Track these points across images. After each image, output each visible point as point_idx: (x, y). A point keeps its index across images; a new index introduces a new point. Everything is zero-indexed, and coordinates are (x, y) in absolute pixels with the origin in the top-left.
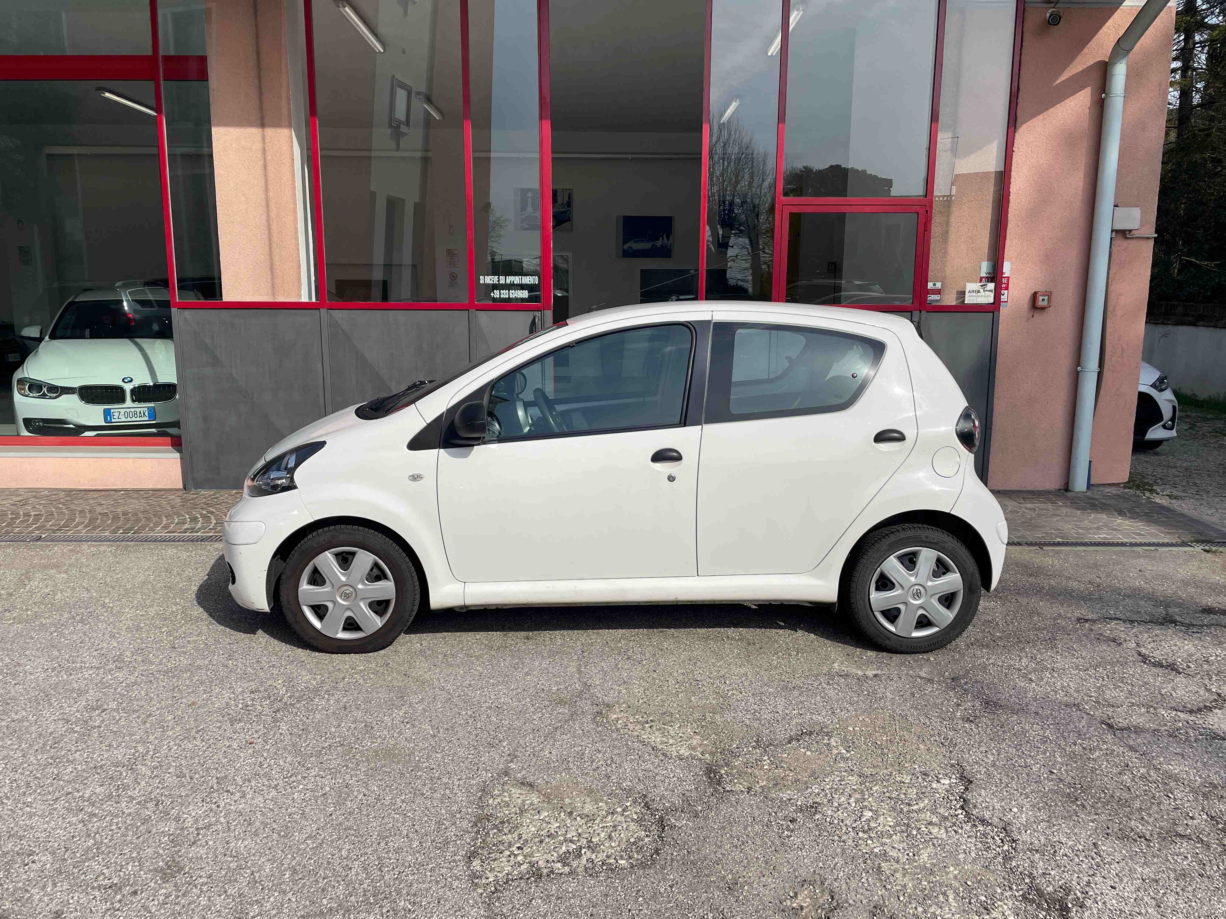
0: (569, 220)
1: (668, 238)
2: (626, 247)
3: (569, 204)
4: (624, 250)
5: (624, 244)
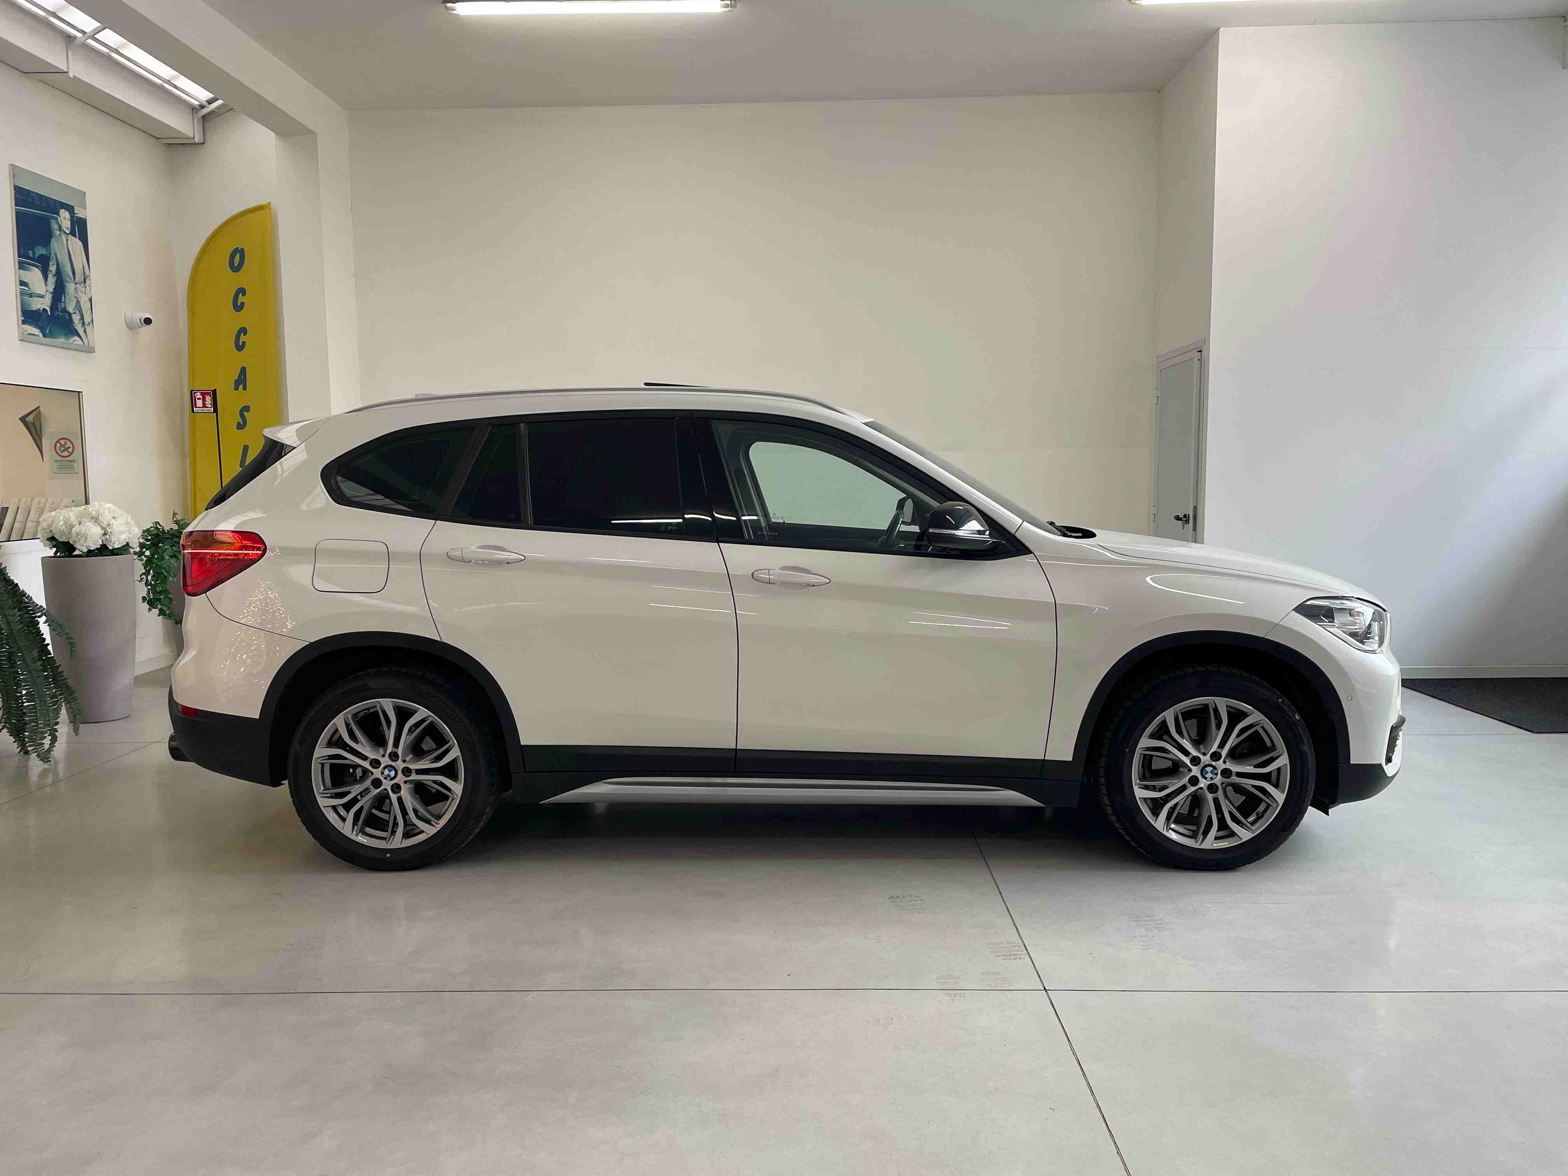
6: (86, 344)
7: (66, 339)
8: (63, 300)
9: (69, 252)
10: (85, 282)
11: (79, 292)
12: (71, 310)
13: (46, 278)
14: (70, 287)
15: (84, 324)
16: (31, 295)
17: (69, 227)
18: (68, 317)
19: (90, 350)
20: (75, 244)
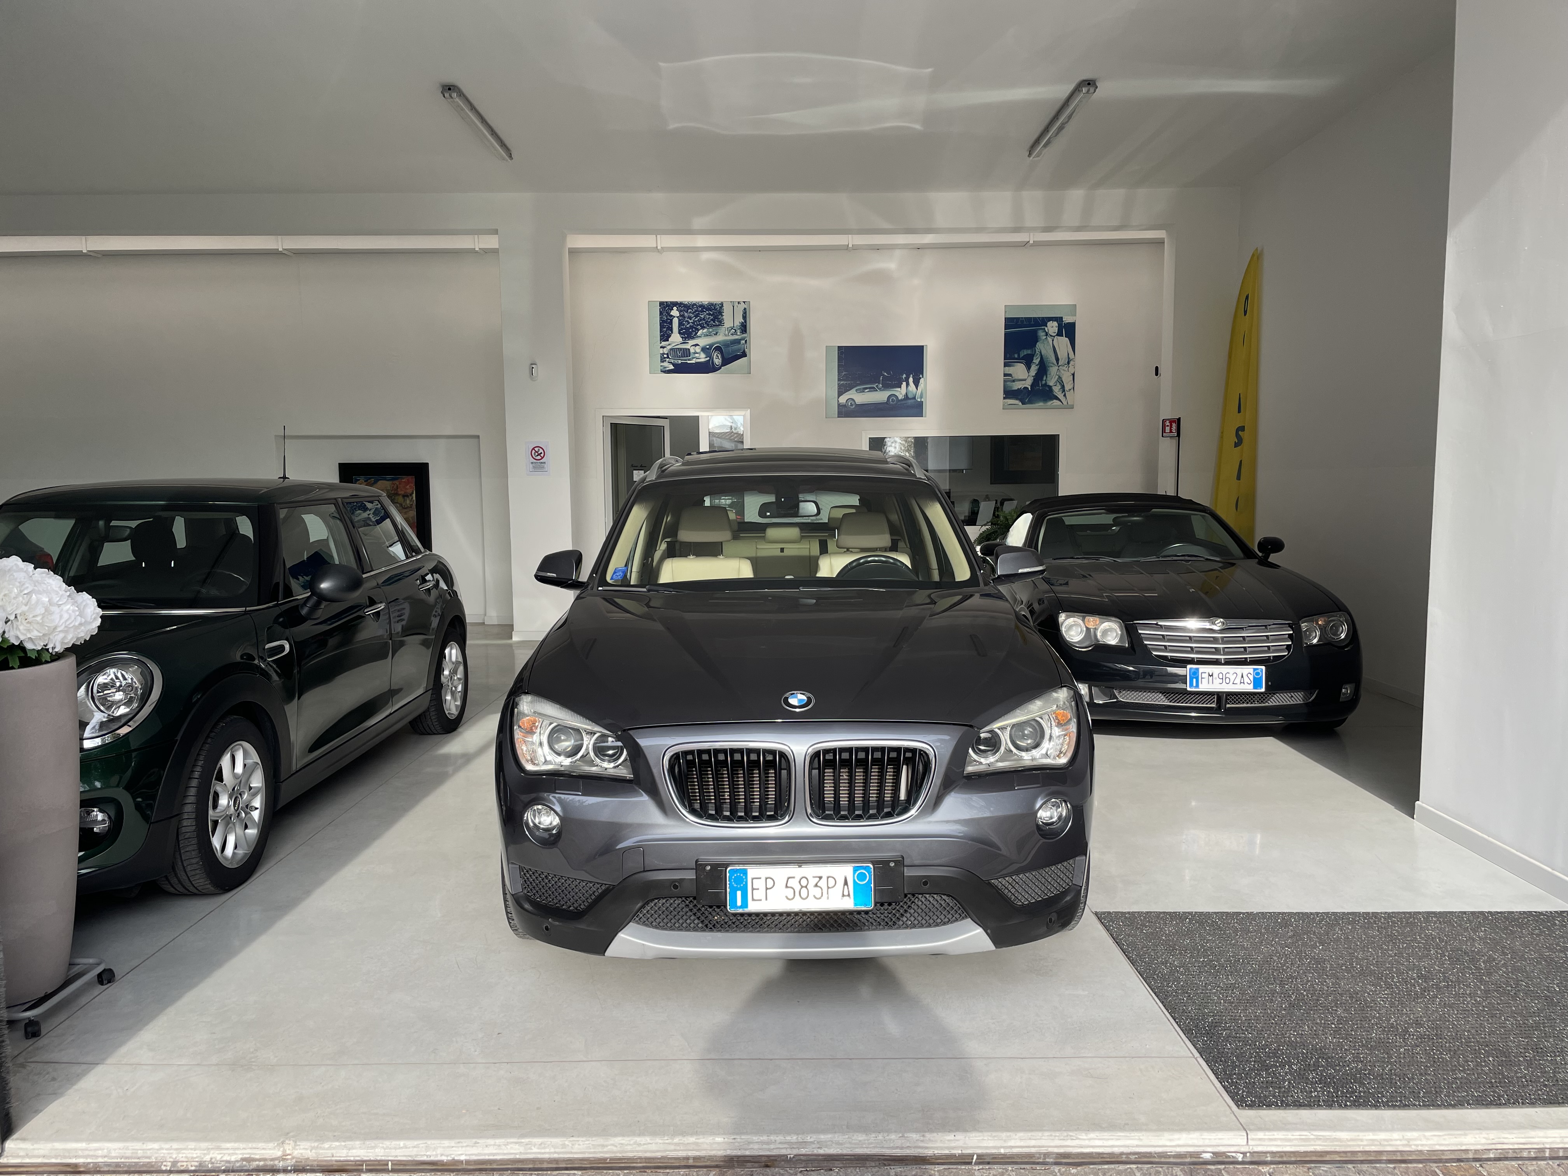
0: (744, 355)
1: (916, 384)
2: (843, 399)
3: (744, 328)
4: (839, 405)
5: (840, 394)
6: (1065, 403)
7: (1044, 403)
8: (1045, 378)
9: (1054, 347)
10: (1068, 363)
11: (1062, 371)
12: (1051, 384)
13: (1029, 368)
14: (1053, 370)
15: (1064, 391)
16: (1014, 381)
17: (1057, 331)
18: (1048, 389)
19: (1072, 407)
20: (1064, 340)
